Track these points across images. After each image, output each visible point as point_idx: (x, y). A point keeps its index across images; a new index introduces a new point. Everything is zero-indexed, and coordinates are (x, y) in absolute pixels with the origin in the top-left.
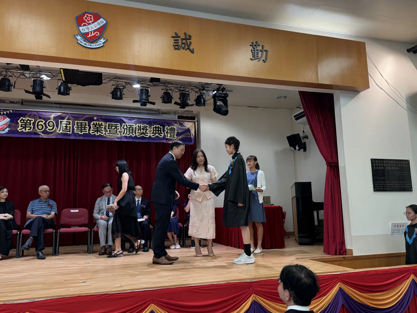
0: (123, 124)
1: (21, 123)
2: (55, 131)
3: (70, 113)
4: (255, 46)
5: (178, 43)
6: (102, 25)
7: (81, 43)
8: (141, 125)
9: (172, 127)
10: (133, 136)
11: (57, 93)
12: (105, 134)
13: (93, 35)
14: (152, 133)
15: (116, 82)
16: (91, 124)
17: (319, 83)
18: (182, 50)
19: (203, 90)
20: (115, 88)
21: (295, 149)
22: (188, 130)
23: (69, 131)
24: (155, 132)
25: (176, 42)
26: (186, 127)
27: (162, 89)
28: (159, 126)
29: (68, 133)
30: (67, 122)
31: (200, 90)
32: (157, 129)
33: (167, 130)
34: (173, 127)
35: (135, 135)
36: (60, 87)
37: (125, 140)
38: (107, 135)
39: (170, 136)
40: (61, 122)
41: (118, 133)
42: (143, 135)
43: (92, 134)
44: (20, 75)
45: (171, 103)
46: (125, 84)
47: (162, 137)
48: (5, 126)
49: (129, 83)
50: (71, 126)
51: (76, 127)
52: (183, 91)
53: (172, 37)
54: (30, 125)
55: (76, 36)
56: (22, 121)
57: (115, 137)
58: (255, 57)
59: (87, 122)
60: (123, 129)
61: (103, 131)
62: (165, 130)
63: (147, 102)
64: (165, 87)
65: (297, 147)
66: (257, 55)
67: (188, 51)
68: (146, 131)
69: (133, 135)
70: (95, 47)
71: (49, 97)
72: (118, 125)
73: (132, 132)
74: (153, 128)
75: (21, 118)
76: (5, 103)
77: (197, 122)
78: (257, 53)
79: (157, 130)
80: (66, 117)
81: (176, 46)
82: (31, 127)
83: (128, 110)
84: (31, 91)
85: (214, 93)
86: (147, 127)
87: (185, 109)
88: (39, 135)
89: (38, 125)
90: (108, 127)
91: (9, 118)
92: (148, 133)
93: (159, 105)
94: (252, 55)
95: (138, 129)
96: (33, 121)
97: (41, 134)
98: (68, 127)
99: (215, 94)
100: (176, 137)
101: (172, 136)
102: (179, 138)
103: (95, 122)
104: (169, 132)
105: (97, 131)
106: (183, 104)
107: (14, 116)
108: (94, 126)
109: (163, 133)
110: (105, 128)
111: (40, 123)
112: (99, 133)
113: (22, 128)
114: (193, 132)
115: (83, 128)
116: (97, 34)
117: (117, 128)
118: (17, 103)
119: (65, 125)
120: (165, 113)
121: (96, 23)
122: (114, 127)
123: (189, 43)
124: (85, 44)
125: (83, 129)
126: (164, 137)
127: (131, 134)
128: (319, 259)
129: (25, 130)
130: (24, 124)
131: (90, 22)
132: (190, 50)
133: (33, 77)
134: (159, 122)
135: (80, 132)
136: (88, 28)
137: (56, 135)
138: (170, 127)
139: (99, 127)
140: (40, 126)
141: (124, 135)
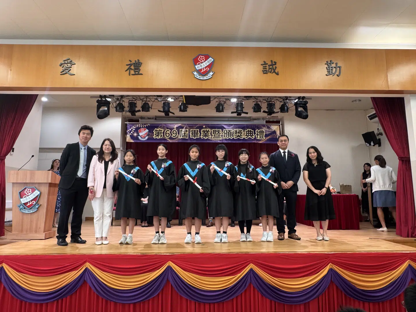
0: (224, 130)
1: (155, 132)
2: (178, 137)
3: (187, 124)
4: (329, 64)
5: (266, 68)
6: (210, 62)
7: (197, 77)
10: (231, 138)
11: (179, 110)
12: (211, 138)
13: (204, 70)
14: (246, 136)
15: (219, 99)
16: (201, 131)
17: (390, 89)
18: (269, 74)
19: (286, 100)
20: (218, 104)
21: (370, 145)
22: (274, 132)
23: (187, 137)
24: (248, 134)
25: (265, 68)
26: (272, 129)
27: (253, 102)
28: (251, 130)
29: (186, 138)
30: (185, 130)
31: (284, 100)
32: (249, 132)
33: (257, 133)
34: (262, 130)
35: (232, 138)
36: (181, 106)
37: (226, 142)
38: (213, 139)
39: (260, 137)
40: (181, 130)
41: (220, 137)
42: (239, 137)
43: (202, 138)
44: (155, 100)
45: (260, 112)
46: (225, 100)
47: (253, 138)
48: (146, 135)
49: (228, 99)
50: (188, 133)
51: (191, 134)
52: (270, 101)
53: (262, 65)
54: (161, 133)
55: (194, 73)
56: (156, 131)
57: (218, 140)
58: (330, 73)
59: (198, 130)
60: (223, 133)
61: (209, 135)
62: (256, 132)
63: (242, 113)
64: (255, 99)
65: (372, 143)
66: (331, 71)
67: (274, 73)
68: (241, 134)
70: (206, 79)
71: (173, 114)
73: (230, 135)
74: (247, 131)
75: (156, 129)
76: (145, 119)
77: (282, 125)
78: (331, 69)
79: (249, 133)
80: (184, 127)
81: (265, 71)
82: (162, 135)
83: (227, 119)
84: (162, 110)
85: (295, 101)
86: (242, 131)
87: (272, 115)
89: (166, 134)
90: (213, 133)
91: (148, 129)
92: (242, 136)
93: (251, 114)
94: (327, 71)
95: (235, 133)
96: (163, 131)
97: (168, 140)
98: (186, 134)
99: (297, 102)
100: (264, 138)
101: (261, 137)
102: (267, 139)
103: (204, 129)
104: (259, 134)
105: (206, 136)
106: (270, 112)
107: (151, 128)
108: (203, 132)
109: (254, 135)
110: (211, 134)
111: (167, 132)
112: (207, 137)
113: (156, 136)
114: (278, 133)
116: (207, 69)
117: (220, 133)
118: (153, 118)
119: (184, 133)
120: (255, 119)
121: (206, 62)
122: (218, 132)
123: (274, 68)
124: (200, 77)
125: (196, 135)
126: (255, 139)
127: (230, 137)
128: (391, 240)
129: (158, 137)
130: (157, 133)
131: (203, 61)
132: (276, 73)
133: (163, 101)
134: (251, 127)
135: (194, 137)
136: (201, 66)
137: (178, 140)
138: (259, 130)
139: (207, 133)
140: (168, 134)
141: (225, 138)
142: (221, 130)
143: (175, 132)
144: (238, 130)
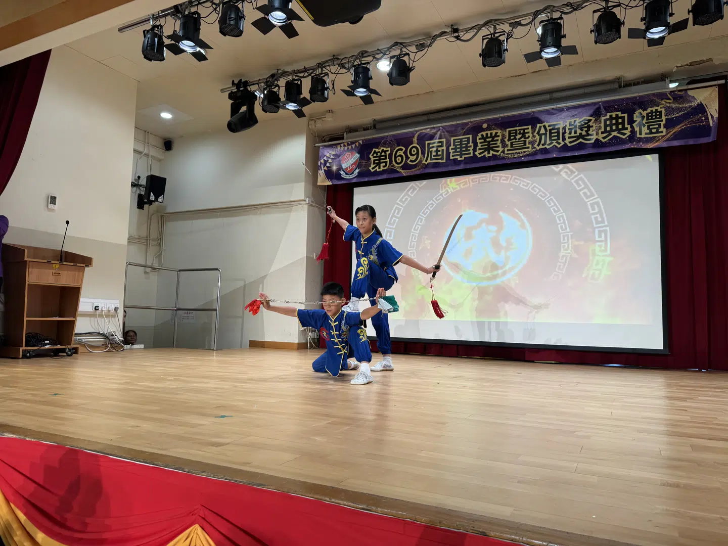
0: (538, 125)
1: (374, 157)
2: (421, 161)
3: (443, 127)
8: (575, 119)
9: (652, 111)
10: (559, 146)
12: (503, 152)
14: (602, 133)
16: (478, 138)
22: (700, 109)
23: (442, 159)
24: (608, 129)
26: (693, 102)
28: (619, 113)
29: (440, 161)
30: (438, 142)
32: (614, 121)
33: (639, 119)
34: (656, 110)
35: (563, 143)
37: (542, 157)
38: (507, 154)
39: (648, 131)
40: (429, 144)
41: (528, 145)
42: (581, 140)
43: (479, 156)
46: (511, 28)
47: (626, 136)
48: (354, 167)
49: (518, 23)
50: (444, 148)
51: (452, 149)
54: (386, 158)
56: (375, 155)
57: (521, 155)
59: (470, 136)
60: (537, 135)
61: (498, 147)
62: (635, 119)
68: (587, 132)
69: (559, 143)
72: (528, 129)
73: (556, 138)
75: (374, 150)
79: (614, 124)
80: (436, 133)
82: (387, 162)
83: (547, 97)
86: (590, 121)
88: (398, 172)
89: (396, 157)
90: (507, 138)
91: (359, 153)
92: (592, 135)
95: (569, 129)
96: (389, 152)
97: (401, 170)
98: (440, 151)
100: (664, 130)
101: (654, 131)
102: (672, 133)
103: (484, 133)
104: (646, 123)
105: (489, 149)
107: (364, 150)
108: (483, 141)
109: (629, 127)
110: (503, 141)
111: (398, 154)
112: (492, 152)
113: (375, 165)
114: (713, 110)
115: (464, 147)
117: (527, 136)
119: (434, 149)
120: (637, 84)
122: (521, 136)
125: (464, 151)
126: (633, 137)
127: (555, 143)
129: (379, 168)
130: (378, 158)
134: (619, 106)
135: (458, 157)
137: (421, 168)
138: (646, 112)
139: (492, 141)
140: (400, 158)
141: (541, 147)
142: (530, 127)
143: (414, 151)
144: (578, 120)
